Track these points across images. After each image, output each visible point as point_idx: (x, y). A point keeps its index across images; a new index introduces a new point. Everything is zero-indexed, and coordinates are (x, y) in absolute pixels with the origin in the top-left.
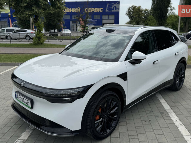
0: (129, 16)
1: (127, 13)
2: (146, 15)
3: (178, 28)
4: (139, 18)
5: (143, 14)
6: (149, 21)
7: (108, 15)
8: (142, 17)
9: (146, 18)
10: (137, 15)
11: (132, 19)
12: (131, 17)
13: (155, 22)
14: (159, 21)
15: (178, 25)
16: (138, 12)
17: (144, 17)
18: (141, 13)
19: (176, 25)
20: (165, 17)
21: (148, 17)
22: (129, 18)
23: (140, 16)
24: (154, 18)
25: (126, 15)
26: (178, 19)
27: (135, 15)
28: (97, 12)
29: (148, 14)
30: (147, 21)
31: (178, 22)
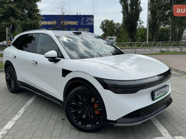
0: (103, 29)
1: (100, 27)
2: (118, 28)
3: (146, 40)
4: (112, 31)
5: (115, 27)
6: (121, 33)
7: (84, 28)
8: (114, 31)
9: (118, 31)
10: (110, 29)
11: (106, 32)
12: (104, 30)
13: (127, 34)
14: (129, 33)
15: (146, 36)
16: (111, 26)
17: (117, 31)
18: (113, 26)
19: (145, 37)
20: (135, 29)
21: (120, 30)
22: (103, 31)
23: (113, 29)
24: (125, 31)
25: (100, 28)
26: (147, 31)
27: (109, 28)
28: (73, 25)
29: (120, 27)
30: (119, 34)
31: (147, 34)
